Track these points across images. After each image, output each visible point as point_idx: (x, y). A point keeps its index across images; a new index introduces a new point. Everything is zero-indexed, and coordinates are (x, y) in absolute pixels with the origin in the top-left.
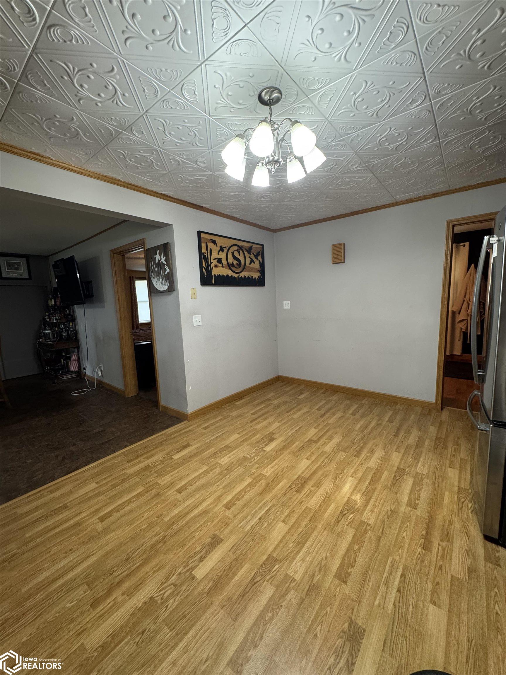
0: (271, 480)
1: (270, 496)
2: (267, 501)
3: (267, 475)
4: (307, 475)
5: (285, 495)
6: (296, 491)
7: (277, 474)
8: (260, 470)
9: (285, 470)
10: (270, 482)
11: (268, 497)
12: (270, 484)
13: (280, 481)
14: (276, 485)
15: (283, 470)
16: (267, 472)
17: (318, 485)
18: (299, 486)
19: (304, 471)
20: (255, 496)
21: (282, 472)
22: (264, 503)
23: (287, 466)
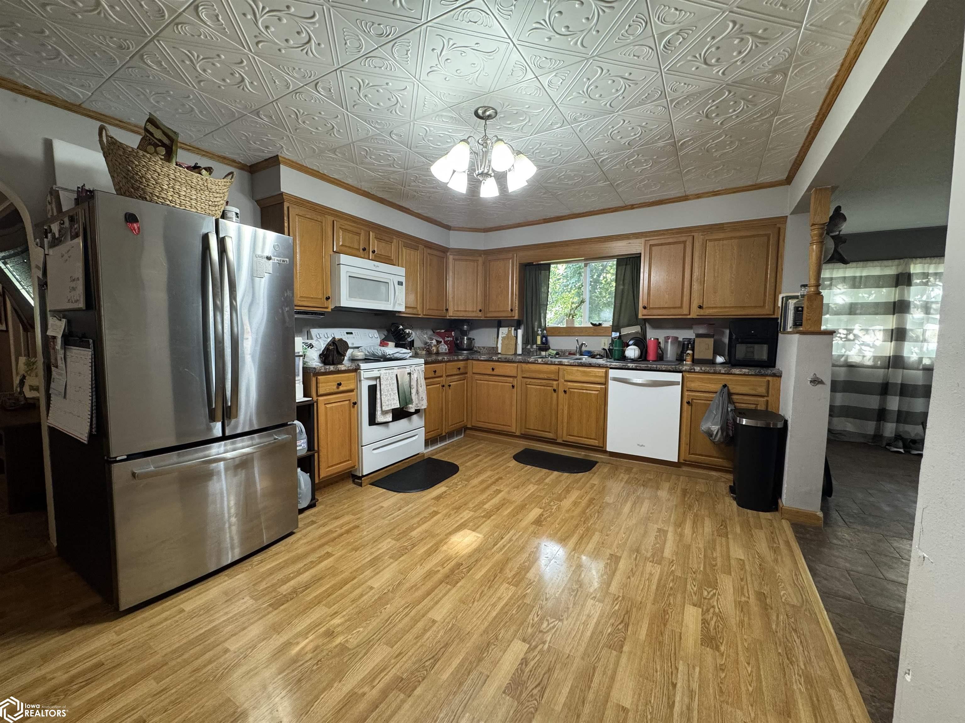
0: (497, 578)
1: (495, 558)
2: (498, 552)
3: (505, 585)
4: (443, 588)
5: (477, 560)
6: (462, 564)
7: (489, 588)
8: (520, 592)
9: (478, 596)
10: (499, 575)
11: (498, 556)
12: (498, 571)
13: (485, 576)
14: (489, 570)
15: (481, 593)
16: (507, 589)
17: (429, 574)
18: (456, 572)
19: (445, 595)
20: (515, 557)
21: (483, 591)
22: (501, 550)
23: (474, 602)
